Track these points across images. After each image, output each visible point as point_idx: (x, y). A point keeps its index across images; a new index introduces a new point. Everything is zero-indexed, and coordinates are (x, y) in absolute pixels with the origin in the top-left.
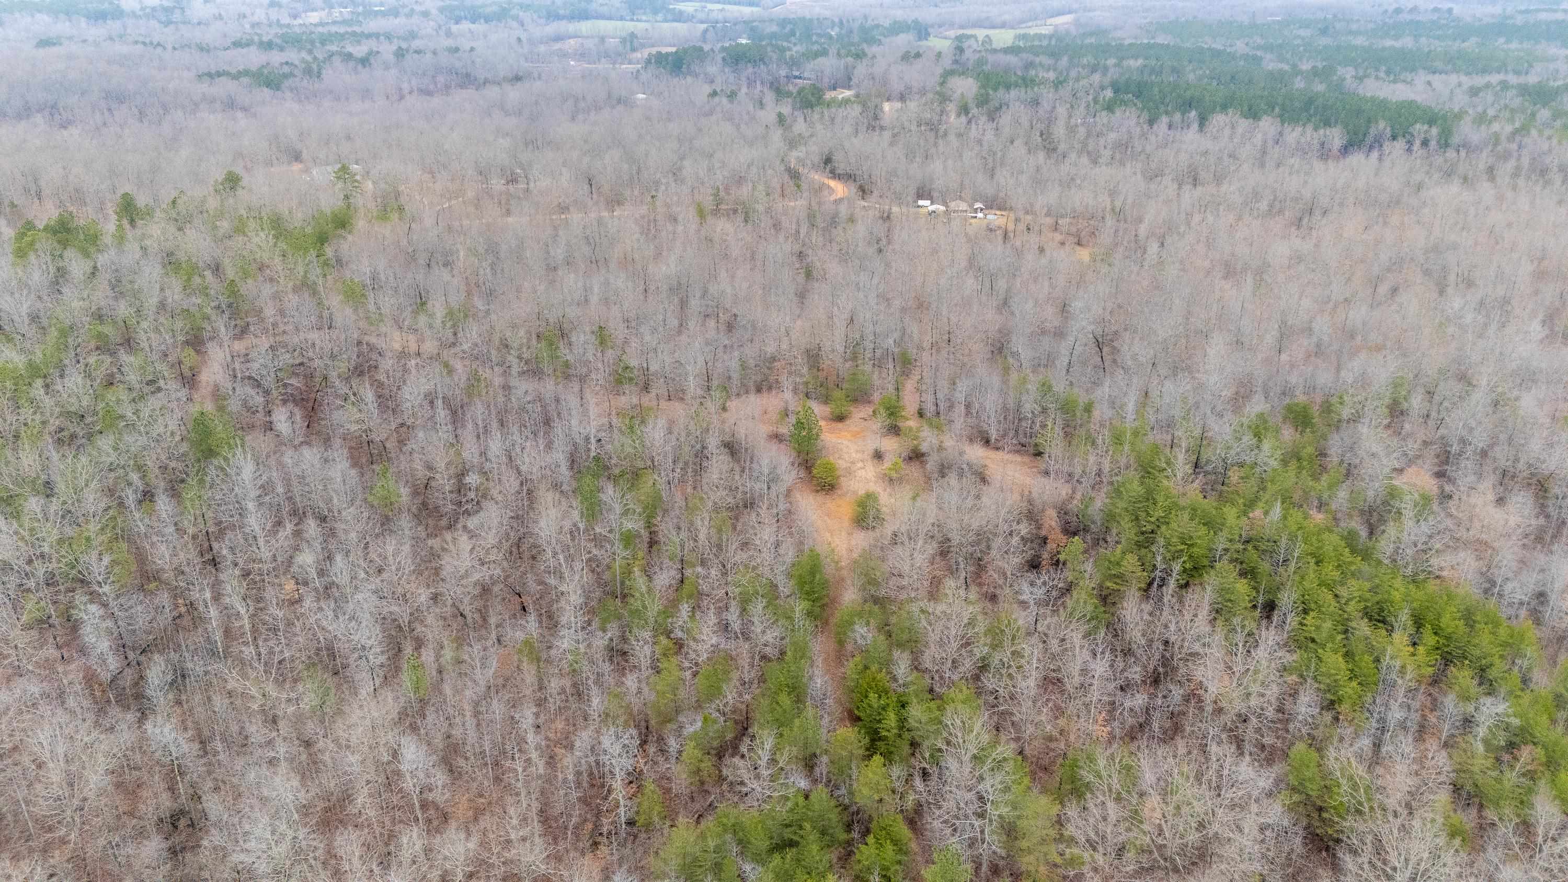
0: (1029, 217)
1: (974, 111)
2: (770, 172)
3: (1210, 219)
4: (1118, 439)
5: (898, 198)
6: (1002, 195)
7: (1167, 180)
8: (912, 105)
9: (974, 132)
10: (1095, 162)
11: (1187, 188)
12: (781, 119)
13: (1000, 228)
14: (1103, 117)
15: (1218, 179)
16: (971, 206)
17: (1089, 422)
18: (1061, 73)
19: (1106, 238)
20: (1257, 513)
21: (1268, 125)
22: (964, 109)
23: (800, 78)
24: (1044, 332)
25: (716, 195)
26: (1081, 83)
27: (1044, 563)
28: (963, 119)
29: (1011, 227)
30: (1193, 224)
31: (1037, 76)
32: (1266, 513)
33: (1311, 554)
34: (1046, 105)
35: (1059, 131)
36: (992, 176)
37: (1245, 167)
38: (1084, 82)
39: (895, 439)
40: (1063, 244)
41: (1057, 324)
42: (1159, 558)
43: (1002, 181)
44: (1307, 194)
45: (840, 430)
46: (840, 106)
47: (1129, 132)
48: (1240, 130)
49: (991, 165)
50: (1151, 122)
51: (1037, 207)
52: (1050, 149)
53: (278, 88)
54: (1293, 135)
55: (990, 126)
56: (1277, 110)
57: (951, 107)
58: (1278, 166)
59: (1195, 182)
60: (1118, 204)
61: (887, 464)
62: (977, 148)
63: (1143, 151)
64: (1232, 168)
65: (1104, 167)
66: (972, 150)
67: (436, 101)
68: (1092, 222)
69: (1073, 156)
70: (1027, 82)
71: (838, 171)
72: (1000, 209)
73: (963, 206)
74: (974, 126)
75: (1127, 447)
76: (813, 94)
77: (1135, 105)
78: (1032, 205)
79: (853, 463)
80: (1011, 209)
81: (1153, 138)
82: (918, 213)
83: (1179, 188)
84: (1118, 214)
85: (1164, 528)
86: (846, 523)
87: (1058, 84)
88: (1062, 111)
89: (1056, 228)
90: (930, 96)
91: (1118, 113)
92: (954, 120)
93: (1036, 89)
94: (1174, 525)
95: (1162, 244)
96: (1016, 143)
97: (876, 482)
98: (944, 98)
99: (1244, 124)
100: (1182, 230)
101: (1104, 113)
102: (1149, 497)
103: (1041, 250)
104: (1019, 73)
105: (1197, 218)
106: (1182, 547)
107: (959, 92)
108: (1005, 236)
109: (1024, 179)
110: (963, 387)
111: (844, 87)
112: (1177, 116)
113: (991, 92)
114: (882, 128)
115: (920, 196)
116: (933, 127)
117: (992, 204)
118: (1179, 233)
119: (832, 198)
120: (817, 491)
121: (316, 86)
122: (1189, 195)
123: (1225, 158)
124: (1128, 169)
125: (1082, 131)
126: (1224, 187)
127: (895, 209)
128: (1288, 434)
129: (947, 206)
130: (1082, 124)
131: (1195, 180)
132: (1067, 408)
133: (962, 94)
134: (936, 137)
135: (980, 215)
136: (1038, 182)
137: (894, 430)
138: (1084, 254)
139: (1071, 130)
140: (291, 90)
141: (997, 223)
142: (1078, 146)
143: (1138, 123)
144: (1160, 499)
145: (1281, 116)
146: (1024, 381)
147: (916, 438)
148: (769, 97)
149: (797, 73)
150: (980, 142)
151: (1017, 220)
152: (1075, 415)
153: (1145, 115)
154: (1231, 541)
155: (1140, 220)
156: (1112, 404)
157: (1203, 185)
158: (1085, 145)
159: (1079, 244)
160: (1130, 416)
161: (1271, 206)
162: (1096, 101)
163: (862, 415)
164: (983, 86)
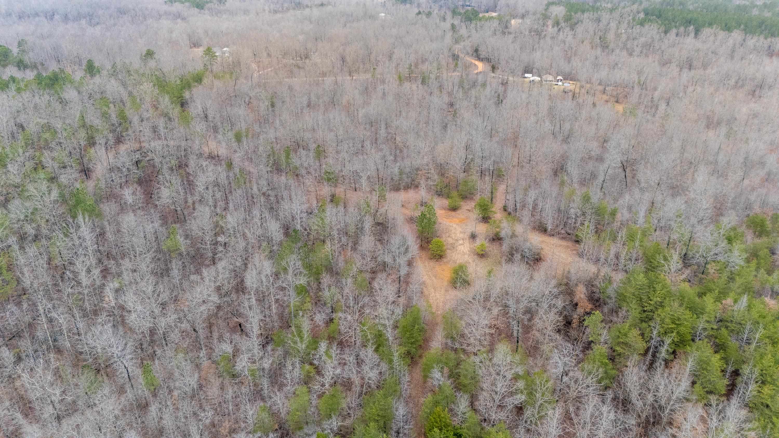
0: (588, 86)
1: (563, 24)
2: (441, 56)
3: (699, 89)
4: (631, 237)
5: (513, 72)
6: (573, 72)
7: (673, 66)
8: (528, 21)
9: (561, 36)
10: (631, 55)
11: (685, 71)
12: (453, 27)
13: (571, 91)
14: (638, 29)
15: (705, 66)
16: (555, 78)
17: (613, 223)
18: (615, 5)
19: (634, 99)
20: (729, 301)
21: (737, 35)
22: (557, 23)
23: (469, 6)
24: (590, 158)
25: (410, 68)
26: (626, 10)
27: (574, 321)
28: (556, 29)
29: (577, 90)
30: (688, 92)
31: (601, 6)
32: (736, 301)
33: (768, 337)
34: (604, 21)
35: (611, 36)
36: (569, 62)
37: (722, 59)
38: (628, 9)
39: (486, 225)
40: (607, 101)
41: (598, 153)
42: (655, 333)
43: (575, 64)
44: (759, 76)
45: (453, 217)
46: (486, 21)
47: (652, 38)
48: (720, 37)
49: (569, 56)
50: (666, 32)
51: (594, 80)
52: (604, 46)
53: (202, 8)
54: (752, 42)
55: (571, 33)
56: (742, 27)
57: (550, 23)
58: (742, 59)
59: (690, 67)
60: (643, 79)
61: (478, 242)
62: (562, 45)
63: (660, 48)
64: (714, 60)
65: (636, 58)
66: (559, 46)
67: (279, 16)
68: (626, 90)
69: (618, 51)
70: (595, 9)
71: (481, 57)
72: (571, 80)
73: (550, 78)
74: (561, 33)
75: (637, 244)
76: (472, 14)
77: (657, 22)
78: (590, 79)
79: (457, 240)
80: (578, 80)
81: (666, 41)
82: (524, 81)
83: (681, 71)
84: (643, 85)
85: (660, 311)
86: (446, 283)
87: (612, 10)
88: (613, 25)
89: (604, 92)
90: (538, 16)
91: (647, 27)
92: (551, 30)
93: (599, 12)
94: (667, 309)
95: (668, 103)
96: (585, 43)
97: (469, 255)
98: (545, 17)
99: (722, 34)
100: (680, 96)
101: (638, 26)
102: (651, 285)
103: (594, 105)
104: (591, 4)
105: (690, 89)
106: (673, 326)
107: (555, 14)
108: (574, 96)
109: (587, 63)
110: (532, 194)
111: (493, 11)
112: (682, 29)
113: (573, 14)
114: (510, 33)
115: (527, 71)
116: (538, 33)
117: (568, 77)
118: (679, 98)
119: (476, 72)
120: (431, 259)
121: (222, 7)
122: (686, 75)
123: (710, 53)
124: (650, 59)
125: (624, 37)
126: (709, 71)
127: (511, 78)
128: (749, 237)
129: (541, 78)
130: (625, 33)
131: (690, 66)
132: (599, 212)
133: (556, 15)
134: (540, 39)
135: (560, 83)
136: (596, 66)
137: (486, 219)
138: (620, 108)
139: (618, 36)
140: (209, 9)
141: (569, 88)
142: (621, 45)
143: (658, 33)
144: (658, 287)
145: (745, 30)
146: (573, 192)
147: (498, 227)
148: (449, 15)
149: (468, 4)
150: (564, 42)
151: (582, 87)
152: (604, 217)
153: (663, 28)
154: (708, 322)
155: (655, 89)
156: (630, 208)
157: (695, 69)
158: (625, 45)
159: (617, 102)
160: (641, 220)
161: (737, 83)
162: (634, 19)
163: (468, 207)
164: (569, 11)
